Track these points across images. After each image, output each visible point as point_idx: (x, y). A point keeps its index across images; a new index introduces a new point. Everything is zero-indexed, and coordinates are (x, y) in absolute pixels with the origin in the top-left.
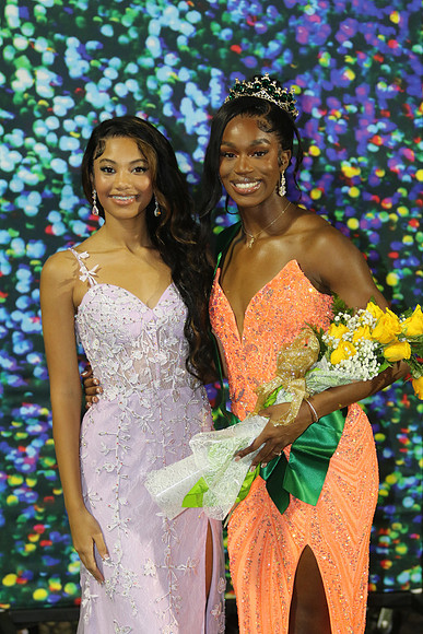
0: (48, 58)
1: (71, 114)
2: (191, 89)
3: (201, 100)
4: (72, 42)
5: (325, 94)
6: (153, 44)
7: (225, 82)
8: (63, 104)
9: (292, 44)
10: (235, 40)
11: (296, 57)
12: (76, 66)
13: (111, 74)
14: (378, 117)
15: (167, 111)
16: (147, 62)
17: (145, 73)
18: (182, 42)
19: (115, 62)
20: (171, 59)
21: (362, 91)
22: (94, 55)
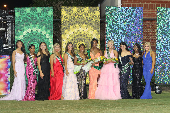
0: (111, 34)
1: (112, 39)
2: (123, 37)
3: (124, 38)
4: (113, 33)
5: (134, 38)
6: (119, 33)
7: (126, 36)
8: (112, 38)
9: (131, 33)
10: (127, 33)
11: (132, 34)
12: (113, 35)
13: (116, 36)
14: (139, 39)
15: (121, 39)
16: (119, 35)
17: (119, 36)
18: (122, 33)
19: (116, 35)
20: (121, 35)
21: (137, 37)
22: (114, 34)
